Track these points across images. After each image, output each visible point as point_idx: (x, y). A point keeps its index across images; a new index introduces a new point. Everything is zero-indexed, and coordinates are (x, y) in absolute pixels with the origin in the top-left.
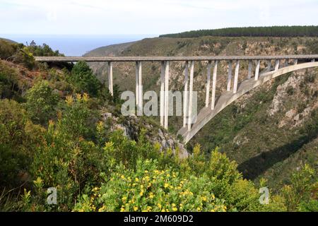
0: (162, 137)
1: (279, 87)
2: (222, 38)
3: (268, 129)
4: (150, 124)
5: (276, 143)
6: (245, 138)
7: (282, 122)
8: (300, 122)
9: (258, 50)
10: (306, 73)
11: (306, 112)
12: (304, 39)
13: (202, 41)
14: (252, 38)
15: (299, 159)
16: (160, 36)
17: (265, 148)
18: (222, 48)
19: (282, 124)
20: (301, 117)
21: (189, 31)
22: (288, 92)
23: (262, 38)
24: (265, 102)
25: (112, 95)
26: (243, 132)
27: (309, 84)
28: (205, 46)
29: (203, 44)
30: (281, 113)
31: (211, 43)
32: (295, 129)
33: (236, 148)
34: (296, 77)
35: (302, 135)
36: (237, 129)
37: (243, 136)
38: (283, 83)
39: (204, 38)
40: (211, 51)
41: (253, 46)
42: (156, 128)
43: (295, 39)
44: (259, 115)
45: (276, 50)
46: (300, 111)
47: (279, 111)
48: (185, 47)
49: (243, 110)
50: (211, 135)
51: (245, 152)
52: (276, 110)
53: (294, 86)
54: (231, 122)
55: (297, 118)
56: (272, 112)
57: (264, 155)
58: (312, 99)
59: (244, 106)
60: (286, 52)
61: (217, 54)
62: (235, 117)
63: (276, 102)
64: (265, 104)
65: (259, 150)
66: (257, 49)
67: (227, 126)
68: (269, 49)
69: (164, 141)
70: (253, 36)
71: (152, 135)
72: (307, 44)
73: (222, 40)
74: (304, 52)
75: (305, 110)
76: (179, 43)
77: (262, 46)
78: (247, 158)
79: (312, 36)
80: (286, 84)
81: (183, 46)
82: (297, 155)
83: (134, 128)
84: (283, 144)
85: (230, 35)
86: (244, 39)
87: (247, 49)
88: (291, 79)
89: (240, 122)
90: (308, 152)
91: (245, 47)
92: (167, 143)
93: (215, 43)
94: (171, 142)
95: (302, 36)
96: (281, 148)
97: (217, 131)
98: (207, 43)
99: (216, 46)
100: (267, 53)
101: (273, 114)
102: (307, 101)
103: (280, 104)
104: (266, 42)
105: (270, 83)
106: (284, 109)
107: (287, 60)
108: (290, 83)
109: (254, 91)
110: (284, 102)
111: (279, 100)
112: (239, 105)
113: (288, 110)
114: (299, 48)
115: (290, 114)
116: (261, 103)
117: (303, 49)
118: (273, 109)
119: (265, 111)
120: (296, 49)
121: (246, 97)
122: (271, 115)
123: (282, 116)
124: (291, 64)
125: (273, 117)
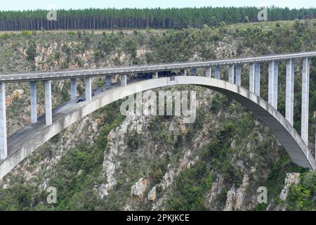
1: (112, 135)
8: (160, 203)
9: (62, 60)
11: (168, 180)
12: (146, 34)
20: (159, 191)
22: (129, 144)
24: (87, 170)
30: (122, 188)
38: (119, 125)
41: (49, 52)
45: (98, 57)
46: (156, 180)
47: (117, 187)
52: (111, 183)
53: (139, 129)
55: (152, 195)
56: (104, 191)
58: (175, 153)
60: (117, 62)
63: (110, 167)
64: (88, 175)
66: (58, 57)
68: (83, 57)
72: (153, 43)
74: (149, 60)
75: (166, 177)
77: (68, 51)
80: (124, 128)
87: (38, 59)
91: (32, 53)
101: (106, 194)
102: (167, 156)
103: (117, 171)
104: (75, 43)
105: (95, 125)
106: (127, 180)
107: (109, 76)
108: (131, 123)
109: (64, 149)
110: (124, 165)
111: (114, 163)
112: (35, 185)
113: (134, 180)
114: (140, 52)
115: (139, 187)
116: (80, 172)
117: (147, 55)
118: (106, 182)
119: (89, 190)
120: (134, 56)
121: (48, 165)
122: (102, 197)
123: (125, 197)
124: (118, 84)
125: (106, 201)
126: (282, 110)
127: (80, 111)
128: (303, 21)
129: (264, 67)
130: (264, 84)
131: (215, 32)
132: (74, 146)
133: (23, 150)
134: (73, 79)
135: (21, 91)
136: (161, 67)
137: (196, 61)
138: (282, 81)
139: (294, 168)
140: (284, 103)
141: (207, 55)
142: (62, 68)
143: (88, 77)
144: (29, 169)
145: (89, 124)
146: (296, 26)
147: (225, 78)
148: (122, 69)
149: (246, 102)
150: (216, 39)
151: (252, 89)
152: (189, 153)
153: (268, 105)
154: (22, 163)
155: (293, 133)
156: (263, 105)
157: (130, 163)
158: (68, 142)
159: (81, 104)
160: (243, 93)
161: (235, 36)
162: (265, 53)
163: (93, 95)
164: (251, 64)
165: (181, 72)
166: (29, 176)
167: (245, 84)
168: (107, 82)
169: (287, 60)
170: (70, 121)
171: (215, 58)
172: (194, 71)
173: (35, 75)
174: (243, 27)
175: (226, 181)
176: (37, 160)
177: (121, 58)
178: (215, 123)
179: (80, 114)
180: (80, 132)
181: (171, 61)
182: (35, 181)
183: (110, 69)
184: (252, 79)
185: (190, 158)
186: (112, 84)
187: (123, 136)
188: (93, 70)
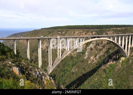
0: (37, 71)
1: (87, 48)
2: (66, 29)
3: (84, 64)
4: (31, 66)
5: (88, 70)
6: (76, 69)
7: (89, 61)
8: (96, 61)
9: (79, 34)
10: (96, 42)
11: (97, 57)
12: (95, 30)
14: (77, 29)
15: (96, 75)
16: (41, 29)
17: (84, 72)
18: (66, 33)
19: (89, 62)
20: (96, 59)
21: (53, 27)
22: (91, 50)
23: (80, 29)
24: (83, 54)
25: (16, 54)
26: (75, 66)
27: (98, 46)
28: (59, 33)
29: (58, 32)
30: (89, 58)
31: (61, 31)
32: (94, 64)
33: (73, 73)
34: (93, 44)
35: (97, 66)
36: (73, 65)
37: (75, 68)
39: (59, 30)
40: (62, 34)
41: (77, 33)
42: (34, 67)
43: (92, 30)
44: (81, 59)
45: (86, 34)
46: (95, 57)
47: (88, 57)
48: (51, 33)
49: (75, 58)
50: (63, 69)
51: (77, 75)
53: (93, 47)
54: (71, 63)
55: (94, 59)
56: (86, 58)
57: (84, 75)
58: (99, 52)
59: (75, 56)
61: (64, 36)
62: (72, 60)
63: (87, 54)
64: (83, 55)
65: (82, 73)
66: (79, 33)
67: (69, 65)
68: (83, 33)
69: (38, 73)
71: (32, 70)
72: (96, 31)
73: (66, 30)
75: (97, 56)
76: (49, 31)
78: (77, 77)
79: (97, 29)
80: (90, 47)
82: (96, 74)
83: (23, 68)
84: (90, 70)
85: (69, 29)
86: (74, 30)
87: (75, 34)
88: (91, 45)
89: (74, 63)
90: (99, 72)
91: (74, 33)
92: (40, 73)
93: (63, 32)
94: (41, 73)
95: (94, 29)
96: (90, 72)
98: (60, 32)
99: (64, 33)
100: (82, 35)
102: (98, 53)
104: (82, 31)
105: (84, 46)
107: (88, 37)
110: (89, 53)
113: (91, 56)
114: (93, 33)
115: (92, 58)
116: (81, 54)
117: (95, 34)
119: (83, 57)
120: (92, 34)
124: (89, 39)
126: (121, 45)
128: (127, 28)
129: (118, 36)
130: (118, 40)
131: (108, 29)
134: (81, 37)
136: (97, 36)
137: (104, 35)
138: (122, 39)
139: (123, 56)
140: (122, 44)
141: (107, 34)
143: (84, 37)
146: (126, 29)
147: (110, 38)
148: (90, 36)
149: (114, 43)
150: (108, 31)
151: (115, 41)
152: (102, 52)
153: (119, 44)
155: (123, 50)
156: (117, 44)
157: (91, 53)
160: (113, 41)
161: (112, 30)
162: (118, 34)
164: (115, 36)
165: (101, 37)
166: (73, 54)
167: (114, 40)
168: (87, 38)
169: (123, 36)
171: (108, 34)
172: (104, 37)
173: (75, 37)
174: (114, 29)
175: (109, 58)
176: (74, 51)
177: (90, 34)
178: (107, 47)
181: (99, 35)
183: (88, 36)
184: (115, 39)
185: (102, 53)
188: (85, 36)
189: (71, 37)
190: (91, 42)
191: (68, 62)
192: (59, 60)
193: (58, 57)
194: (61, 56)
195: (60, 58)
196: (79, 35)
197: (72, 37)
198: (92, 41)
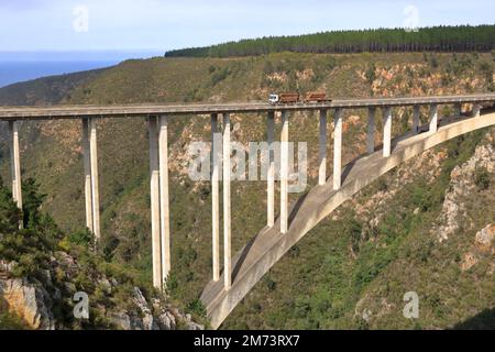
0: (145, 309)
1: (456, 171)
2: (318, 56)
3: (437, 275)
4: (109, 275)
6: (384, 301)
7: (468, 257)
9: (403, 85)
13: (269, 64)
14: (388, 56)
16: (168, 54)
18: (317, 80)
19: (469, 261)
21: (237, 40)
22: (477, 183)
24: (425, 209)
25: (19, 205)
26: (377, 286)
28: (277, 76)
29: (271, 73)
30: (464, 234)
31: (290, 69)
36: (362, 280)
37: (377, 298)
38: (465, 160)
39: (273, 57)
41: (390, 75)
42: (127, 286)
43: (485, 57)
44: (413, 241)
45: (445, 82)
47: (460, 231)
48: (229, 78)
49: (376, 232)
50: (299, 299)
52: (451, 228)
53: (490, 167)
54: (349, 265)
56: (445, 233)
59: (377, 220)
60: (468, 88)
62: (356, 249)
63: (451, 207)
64: (426, 214)
66: (399, 80)
67: (339, 275)
68: (428, 81)
69: (148, 320)
70: (388, 50)
71: (113, 304)
73: (317, 63)
77: (411, 74)
80: (471, 164)
81: (223, 78)
83: (63, 288)
84: (474, 312)
85: (337, 50)
86: (368, 59)
87: (377, 83)
88: (481, 151)
89: (371, 263)
91: (371, 77)
92: (159, 324)
93: (301, 69)
94: (167, 320)
97: (314, 289)
98: (280, 69)
99: (304, 76)
100: (424, 90)
101: (446, 238)
103: (460, 212)
104: (420, 65)
105: (435, 161)
106: (472, 224)
107: (458, 105)
108: (481, 160)
109: (400, 184)
110: (469, 208)
111: (458, 204)
112: (366, 219)
113: (480, 225)
115: (486, 234)
116: (416, 211)
118: (446, 225)
119: (426, 231)
120: (490, 81)
121: (381, 199)
122: (441, 240)
123: (468, 243)
124: (469, 115)
125: (446, 245)
127: (422, 142)
132: (411, 181)
133: (357, 182)
134: (417, 106)
135: (357, 118)
142: (403, 94)
143: (434, 104)
144: (360, 202)
145: (430, 157)
148: (475, 97)
154: (354, 196)
157: (477, 204)
158: (405, 175)
159: (424, 135)
163: (438, 126)
166: (359, 209)
168: (456, 112)
170: (410, 154)
173: (374, 102)
176: (370, 193)
177: (473, 84)
179: (423, 147)
180: (419, 165)
182: (367, 214)
183: (460, 96)
186: (462, 114)
187: (470, 174)
188: (439, 96)
189: (350, 102)
190: (478, 136)
191: (329, 258)
192: (277, 245)
193: (270, 223)
194: (290, 221)
195: (283, 230)
196: (405, 92)
197: (358, 102)
198: (487, 128)
